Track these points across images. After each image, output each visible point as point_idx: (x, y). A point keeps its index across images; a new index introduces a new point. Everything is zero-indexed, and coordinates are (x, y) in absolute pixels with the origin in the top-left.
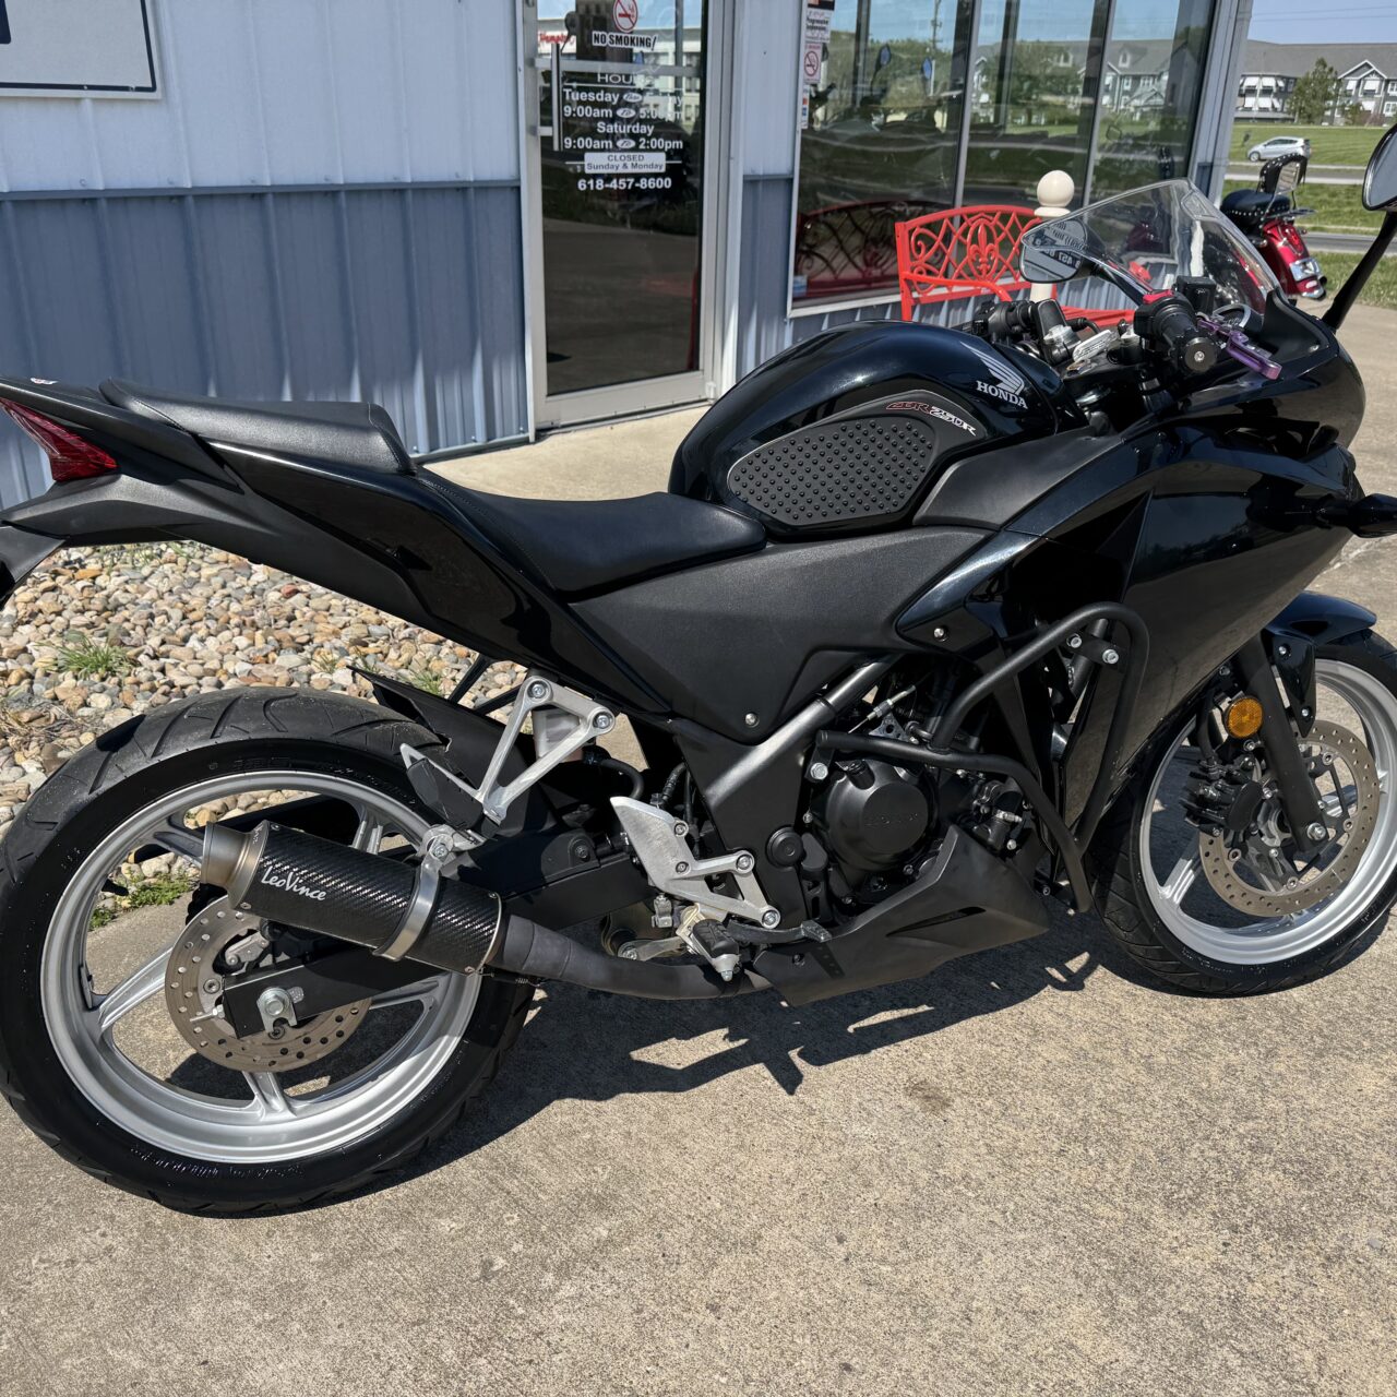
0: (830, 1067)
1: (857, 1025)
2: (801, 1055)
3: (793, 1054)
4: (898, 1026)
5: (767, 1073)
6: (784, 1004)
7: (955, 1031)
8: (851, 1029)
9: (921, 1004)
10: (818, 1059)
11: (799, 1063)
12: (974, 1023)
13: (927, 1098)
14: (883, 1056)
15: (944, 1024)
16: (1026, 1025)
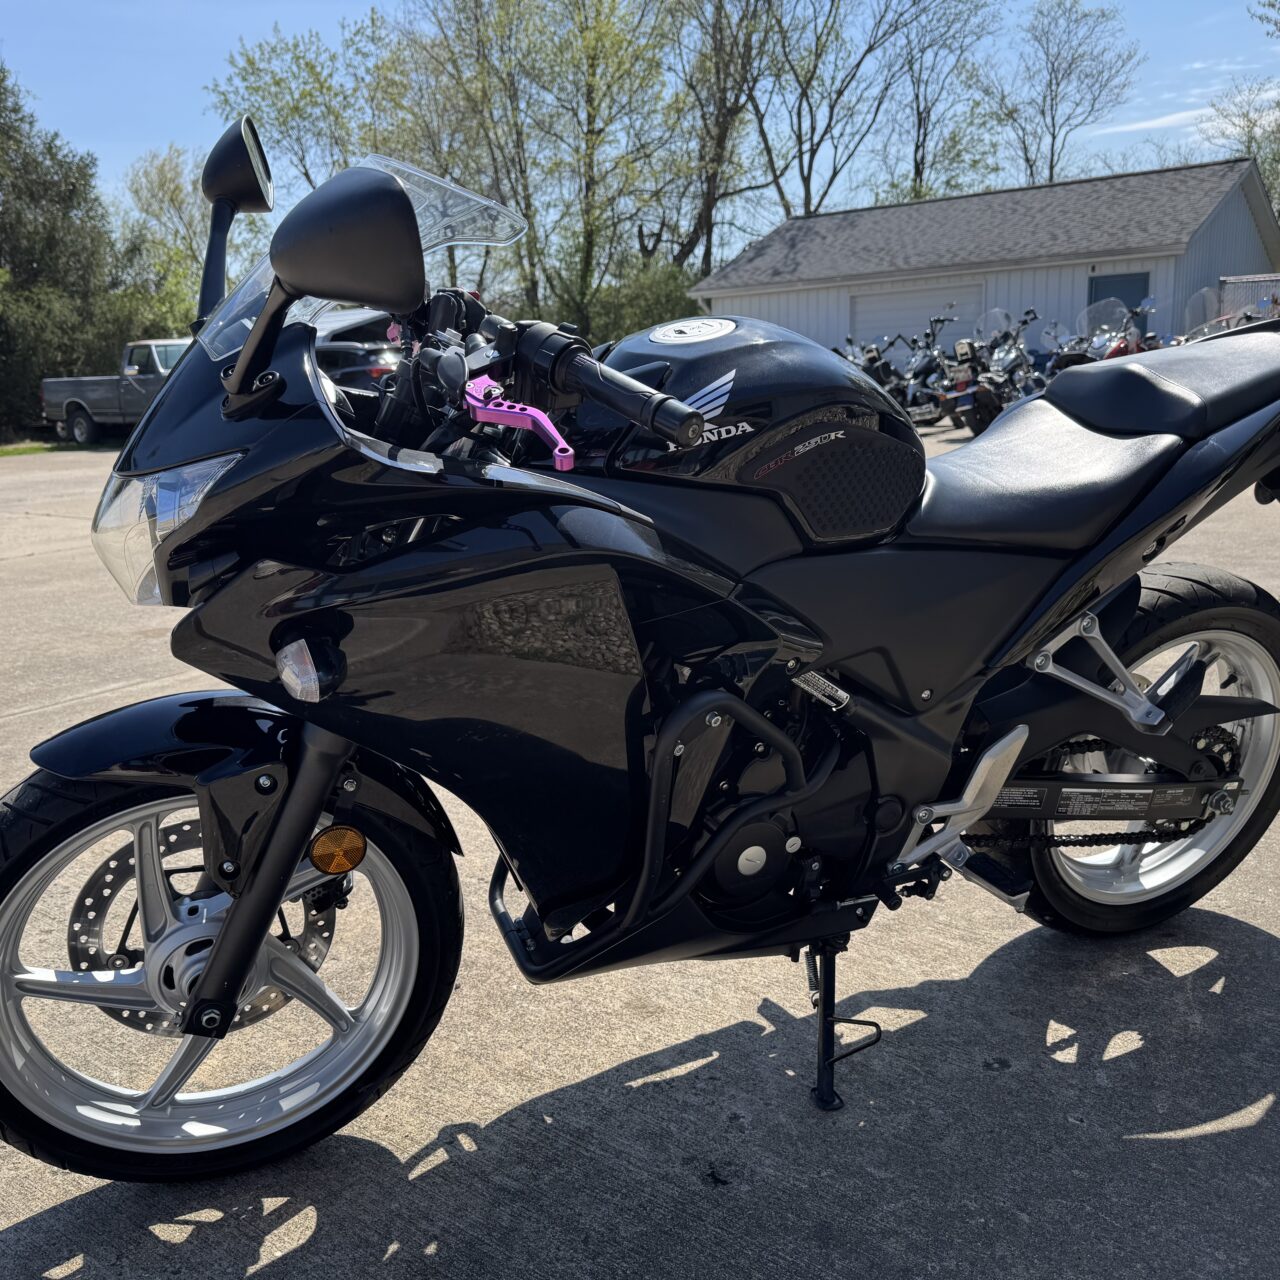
0: (733, 1022)
1: (710, 1059)
2: (762, 1029)
3: (770, 1028)
4: (667, 1062)
5: (791, 1012)
6: (791, 1073)
7: (606, 1062)
8: (716, 1055)
9: (638, 1088)
10: (746, 1027)
11: (763, 1022)
12: (587, 1072)
13: (644, 1006)
14: (683, 1035)
15: (617, 1069)
16: (529, 1079)
